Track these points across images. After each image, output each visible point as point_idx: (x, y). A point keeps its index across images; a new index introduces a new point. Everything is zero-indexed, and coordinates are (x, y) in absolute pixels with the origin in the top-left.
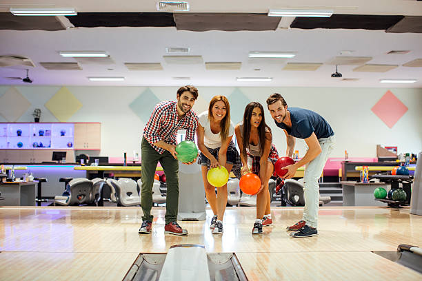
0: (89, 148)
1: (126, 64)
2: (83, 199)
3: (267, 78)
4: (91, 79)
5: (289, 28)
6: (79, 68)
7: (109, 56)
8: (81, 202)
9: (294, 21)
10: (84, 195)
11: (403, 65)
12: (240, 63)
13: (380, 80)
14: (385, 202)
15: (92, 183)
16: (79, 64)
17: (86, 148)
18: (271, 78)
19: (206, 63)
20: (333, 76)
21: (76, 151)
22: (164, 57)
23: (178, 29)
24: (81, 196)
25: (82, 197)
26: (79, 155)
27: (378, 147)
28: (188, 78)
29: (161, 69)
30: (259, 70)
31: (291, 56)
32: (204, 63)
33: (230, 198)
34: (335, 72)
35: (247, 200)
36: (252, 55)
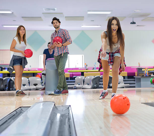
0: (4, 63)
1: (22, 17)
3: (98, 25)
4: (5, 26)
7: (13, 13)
12: (83, 17)
17: (2, 64)
18: (100, 25)
19: (65, 17)
29: (42, 20)
30: (93, 21)
31: (109, 13)
32: (64, 17)
33: (77, 86)
34: (132, 22)
35: (86, 86)
36: (89, 13)
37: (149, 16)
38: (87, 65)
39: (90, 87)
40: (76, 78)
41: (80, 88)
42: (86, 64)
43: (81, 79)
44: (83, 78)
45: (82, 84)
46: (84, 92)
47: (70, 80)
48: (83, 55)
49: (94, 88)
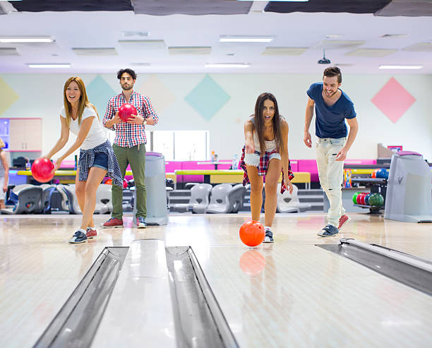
0: (28, 149)
1: (74, 49)
2: (31, 208)
3: (243, 64)
4: (31, 66)
5: (263, 12)
6: (17, 54)
7: (54, 41)
8: (30, 210)
9: (268, 5)
10: (33, 203)
11: (403, 49)
12: (210, 47)
13: (380, 66)
14: (363, 208)
15: (42, 189)
16: (18, 50)
17: (24, 149)
18: (248, 64)
19: (169, 48)
20: (320, 62)
21: (12, 152)
22: (120, 41)
23: (136, 13)
24: (29, 203)
25: (31, 205)
26: (16, 158)
27: (380, 146)
28: (148, 64)
29: (116, 54)
30: (232, 55)
31: (268, 40)
32: (167, 48)
33: (196, 205)
34: (322, 58)
35: (215, 207)
36: (223, 40)
37: (362, 46)
38: (216, 156)
39: (223, 208)
40: (192, 189)
41: (201, 212)
42: (213, 152)
43: (204, 190)
44: (209, 190)
45: (205, 202)
46: (209, 220)
47: (177, 189)
48: (208, 132)
49: (232, 212)
